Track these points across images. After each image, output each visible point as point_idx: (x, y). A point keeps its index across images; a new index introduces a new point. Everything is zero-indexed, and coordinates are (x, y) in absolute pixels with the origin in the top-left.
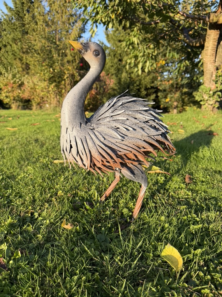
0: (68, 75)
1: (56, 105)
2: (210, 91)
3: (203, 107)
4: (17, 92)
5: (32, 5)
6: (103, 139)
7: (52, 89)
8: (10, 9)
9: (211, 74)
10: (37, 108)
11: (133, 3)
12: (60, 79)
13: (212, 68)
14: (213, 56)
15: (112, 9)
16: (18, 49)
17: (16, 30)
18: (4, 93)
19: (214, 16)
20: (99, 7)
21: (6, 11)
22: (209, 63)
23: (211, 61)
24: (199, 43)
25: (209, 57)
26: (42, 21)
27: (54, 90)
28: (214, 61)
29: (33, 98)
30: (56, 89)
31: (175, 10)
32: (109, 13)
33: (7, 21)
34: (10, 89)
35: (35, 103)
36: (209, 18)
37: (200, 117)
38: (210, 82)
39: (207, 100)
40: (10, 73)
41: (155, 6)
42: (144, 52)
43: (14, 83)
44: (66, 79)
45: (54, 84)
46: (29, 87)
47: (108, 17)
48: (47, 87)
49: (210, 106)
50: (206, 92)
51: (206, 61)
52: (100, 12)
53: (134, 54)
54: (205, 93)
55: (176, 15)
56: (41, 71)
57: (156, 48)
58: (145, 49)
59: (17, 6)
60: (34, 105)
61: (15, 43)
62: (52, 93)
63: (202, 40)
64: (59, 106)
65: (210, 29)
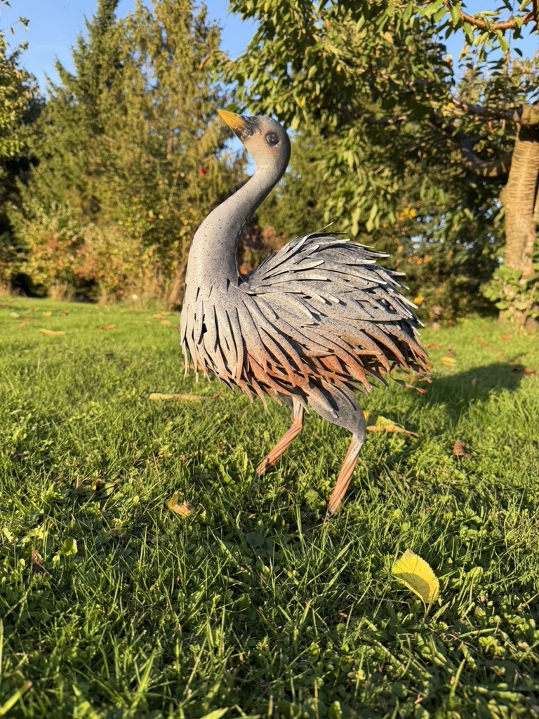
0: (189, 228)
1: (155, 295)
2: (520, 279)
3: (503, 315)
4: (66, 260)
5: (118, 72)
6: (274, 316)
7: (150, 257)
8: (69, 78)
9: (523, 240)
10: (108, 300)
11: (348, 75)
12: (170, 236)
13: (525, 226)
14: (528, 199)
15: (300, 86)
16: (77, 164)
17: (77, 123)
18: (36, 260)
19: (532, 111)
20: (271, 82)
21: (59, 82)
22: (517, 216)
23: (522, 210)
24: (498, 170)
25: (518, 200)
26: (138, 106)
27: (152, 259)
28: (531, 212)
29: (103, 277)
30: (158, 259)
31: (442, 94)
32: (292, 95)
33: (59, 104)
34: (50, 251)
35: (106, 287)
36: (520, 114)
37: (494, 338)
38: (521, 257)
39: (513, 300)
40: (55, 216)
41: (398, 85)
42: (369, 184)
43: (60, 239)
44: (184, 238)
45: (154, 247)
46: (94, 249)
47: (289, 103)
48: (138, 253)
49: (519, 314)
50: (511, 281)
51: (512, 209)
52: (273, 93)
53: (343, 189)
54: (508, 283)
55: (444, 107)
56: (128, 214)
57: (396, 178)
58: (371, 179)
59: (85, 72)
60: (104, 292)
61: (72, 151)
62: (147, 267)
63: (502, 164)
64: (162, 297)
65: (523, 138)
